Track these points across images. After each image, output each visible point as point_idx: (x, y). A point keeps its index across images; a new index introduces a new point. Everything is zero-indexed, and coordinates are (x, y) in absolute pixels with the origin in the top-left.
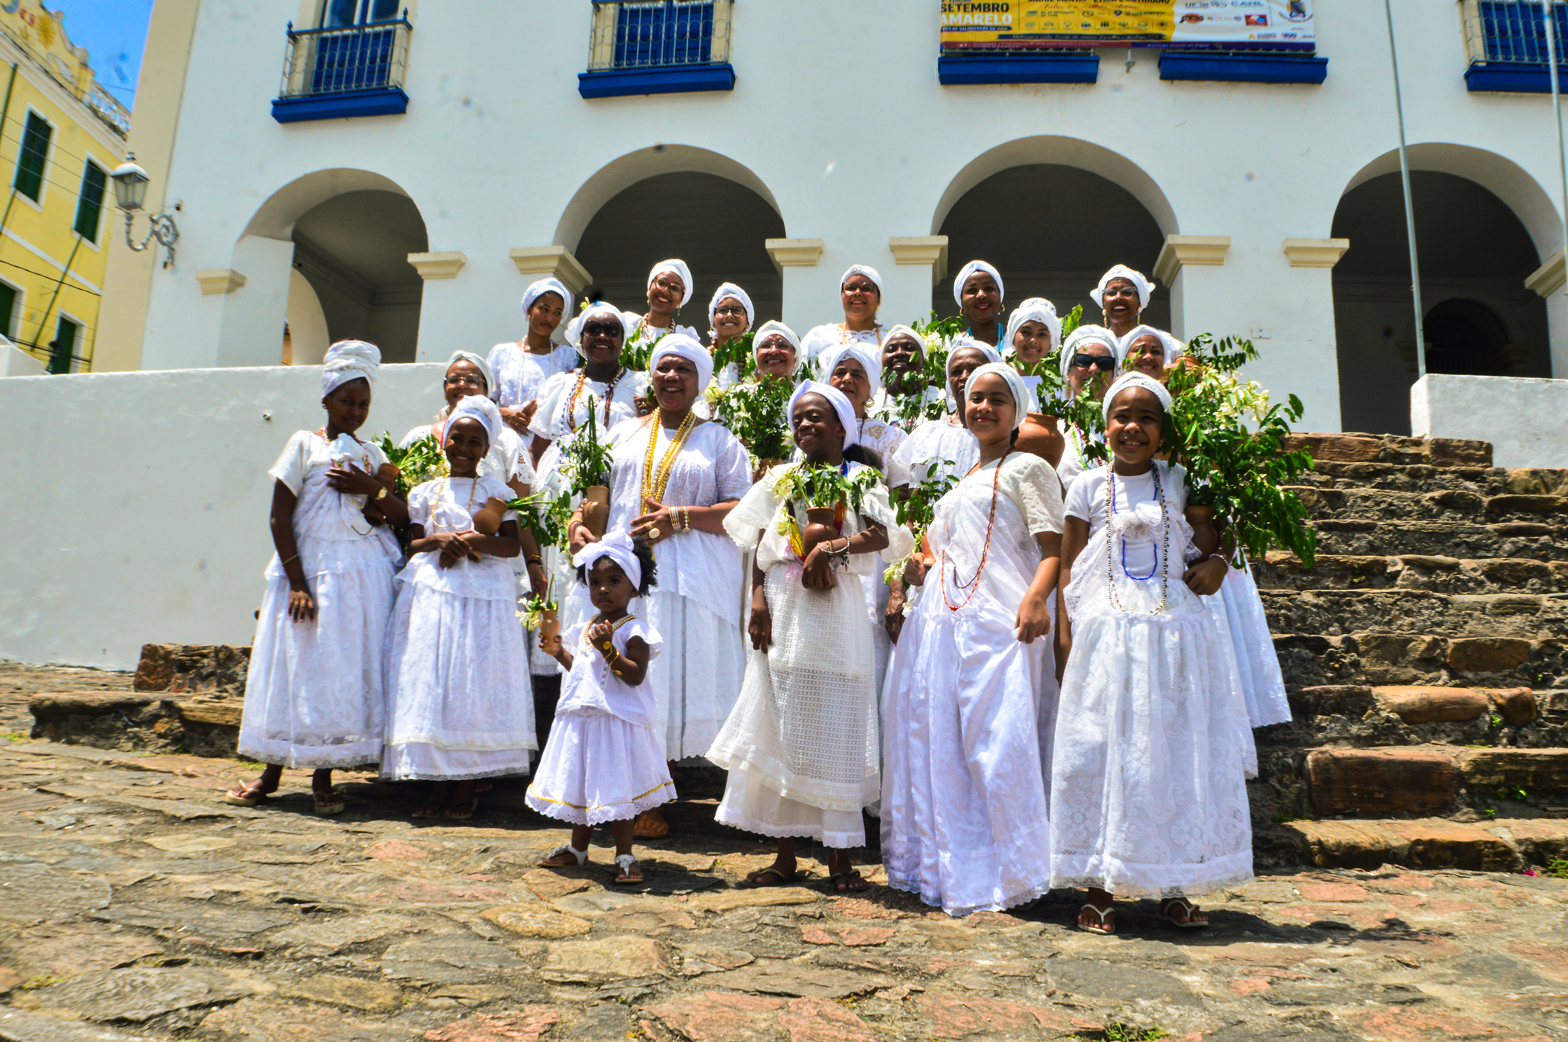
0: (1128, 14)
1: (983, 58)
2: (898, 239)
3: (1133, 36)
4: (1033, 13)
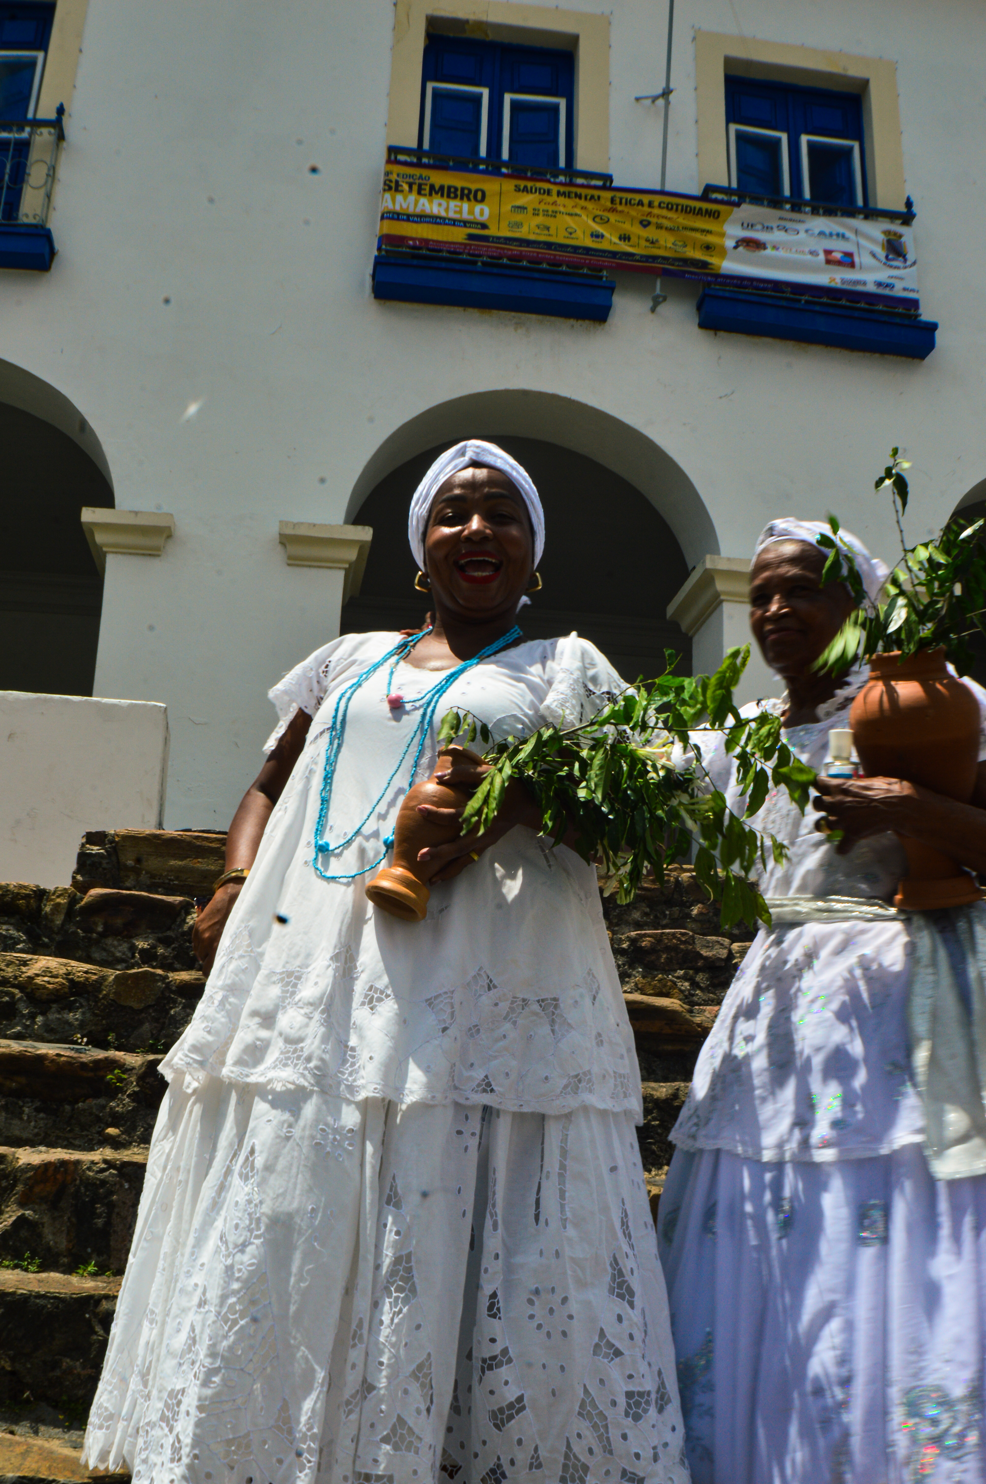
0: (659, 227)
1: (444, 265)
2: (295, 525)
3: (665, 259)
4: (522, 208)
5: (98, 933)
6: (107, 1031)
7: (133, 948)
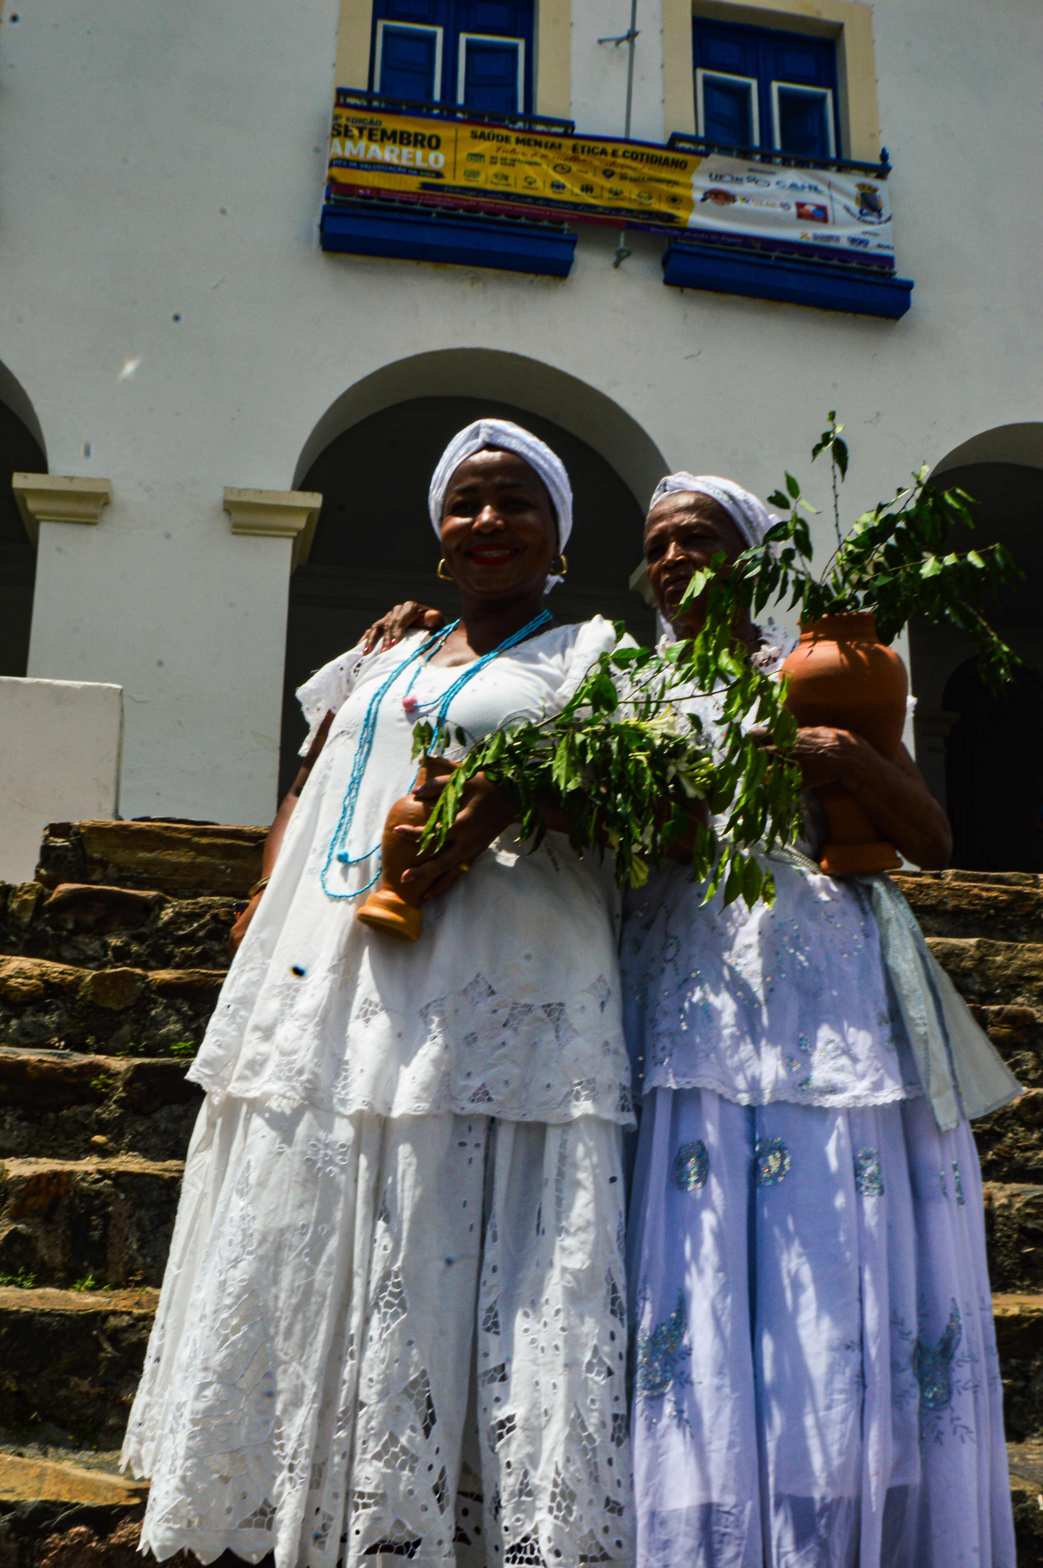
0: (623, 177)
1: (396, 215)
2: (240, 491)
3: (630, 211)
4: (478, 157)
5: (69, 931)
6: (85, 1034)
7: (105, 946)
